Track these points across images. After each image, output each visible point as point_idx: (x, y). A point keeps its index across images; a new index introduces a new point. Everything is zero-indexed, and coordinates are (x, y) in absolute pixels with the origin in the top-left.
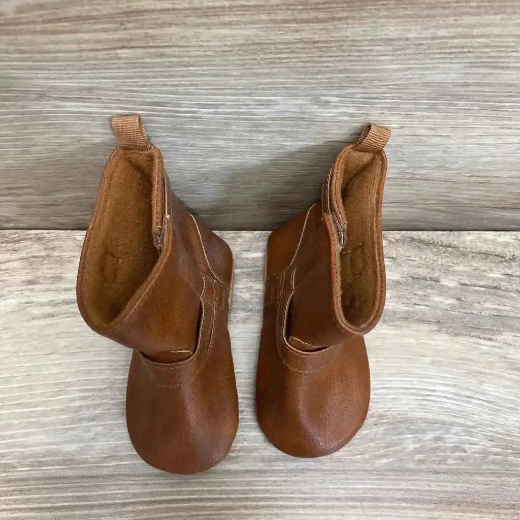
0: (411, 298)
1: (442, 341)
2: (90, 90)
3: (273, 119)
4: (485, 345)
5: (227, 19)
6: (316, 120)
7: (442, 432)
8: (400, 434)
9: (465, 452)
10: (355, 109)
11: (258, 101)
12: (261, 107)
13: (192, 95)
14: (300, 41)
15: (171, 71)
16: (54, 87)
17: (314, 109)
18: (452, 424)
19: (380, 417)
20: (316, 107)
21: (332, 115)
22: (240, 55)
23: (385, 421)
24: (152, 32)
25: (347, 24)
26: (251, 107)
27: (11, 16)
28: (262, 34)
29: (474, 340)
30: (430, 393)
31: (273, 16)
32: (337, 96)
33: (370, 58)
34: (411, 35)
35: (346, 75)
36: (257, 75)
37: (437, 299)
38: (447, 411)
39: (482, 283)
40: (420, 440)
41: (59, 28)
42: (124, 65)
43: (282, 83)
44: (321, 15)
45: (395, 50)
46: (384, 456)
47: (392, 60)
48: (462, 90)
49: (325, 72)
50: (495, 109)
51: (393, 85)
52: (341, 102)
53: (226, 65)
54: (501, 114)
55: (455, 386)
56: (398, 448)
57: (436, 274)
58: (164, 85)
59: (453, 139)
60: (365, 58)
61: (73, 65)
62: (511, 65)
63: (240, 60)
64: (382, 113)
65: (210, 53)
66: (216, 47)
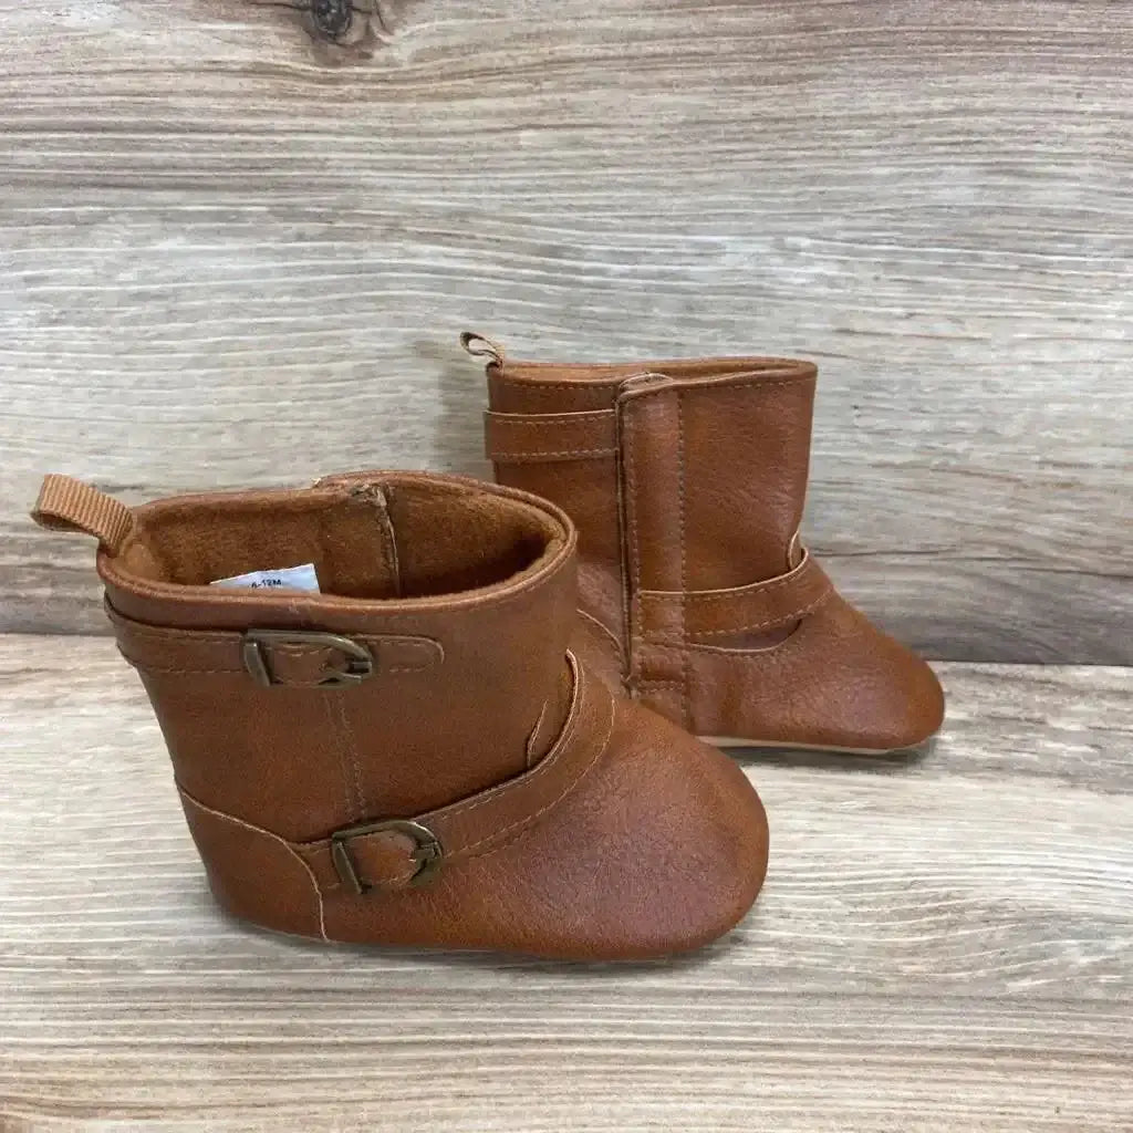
0: (998, 743)
1: (1085, 800)
2: (462, 215)
3: (715, 290)
5: (668, 76)
6: (780, 293)
8: (1047, 938)
10: (836, 266)
11: (696, 244)
12: (701, 260)
13: (607, 230)
14: (757, 118)
15: (583, 177)
16: (415, 209)
17: (777, 265)
19: (992, 909)
20: (778, 260)
22: (679, 144)
23: (1006, 916)
24: (571, 97)
25: (817, 87)
26: (684, 260)
27: (406, 67)
28: (709, 103)
30: (1091, 875)
31: (724, 72)
32: (810, 235)
33: (851, 153)
34: (900, 108)
35: (822, 189)
36: (699, 186)
37: (1050, 745)
40: (1100, 951)
41: (457, 89)
42: (524, 163)
43: (731, 205)
44: (784, 71)
45: (879, 138)
46: (1023, 974)
48: (986, 225)
49: (790, 182)
51: (886, 211)
53: (658, 165)
56: (1054, 961)
57: (1037, 715)
58: (569, 208)
59: (993, 350)
60: (843, 153)
61: (455, 162)
62: (1039, 169)
63: (676, 154)
64: (877, 279)
65: (641, 140)
66: (648, 128)
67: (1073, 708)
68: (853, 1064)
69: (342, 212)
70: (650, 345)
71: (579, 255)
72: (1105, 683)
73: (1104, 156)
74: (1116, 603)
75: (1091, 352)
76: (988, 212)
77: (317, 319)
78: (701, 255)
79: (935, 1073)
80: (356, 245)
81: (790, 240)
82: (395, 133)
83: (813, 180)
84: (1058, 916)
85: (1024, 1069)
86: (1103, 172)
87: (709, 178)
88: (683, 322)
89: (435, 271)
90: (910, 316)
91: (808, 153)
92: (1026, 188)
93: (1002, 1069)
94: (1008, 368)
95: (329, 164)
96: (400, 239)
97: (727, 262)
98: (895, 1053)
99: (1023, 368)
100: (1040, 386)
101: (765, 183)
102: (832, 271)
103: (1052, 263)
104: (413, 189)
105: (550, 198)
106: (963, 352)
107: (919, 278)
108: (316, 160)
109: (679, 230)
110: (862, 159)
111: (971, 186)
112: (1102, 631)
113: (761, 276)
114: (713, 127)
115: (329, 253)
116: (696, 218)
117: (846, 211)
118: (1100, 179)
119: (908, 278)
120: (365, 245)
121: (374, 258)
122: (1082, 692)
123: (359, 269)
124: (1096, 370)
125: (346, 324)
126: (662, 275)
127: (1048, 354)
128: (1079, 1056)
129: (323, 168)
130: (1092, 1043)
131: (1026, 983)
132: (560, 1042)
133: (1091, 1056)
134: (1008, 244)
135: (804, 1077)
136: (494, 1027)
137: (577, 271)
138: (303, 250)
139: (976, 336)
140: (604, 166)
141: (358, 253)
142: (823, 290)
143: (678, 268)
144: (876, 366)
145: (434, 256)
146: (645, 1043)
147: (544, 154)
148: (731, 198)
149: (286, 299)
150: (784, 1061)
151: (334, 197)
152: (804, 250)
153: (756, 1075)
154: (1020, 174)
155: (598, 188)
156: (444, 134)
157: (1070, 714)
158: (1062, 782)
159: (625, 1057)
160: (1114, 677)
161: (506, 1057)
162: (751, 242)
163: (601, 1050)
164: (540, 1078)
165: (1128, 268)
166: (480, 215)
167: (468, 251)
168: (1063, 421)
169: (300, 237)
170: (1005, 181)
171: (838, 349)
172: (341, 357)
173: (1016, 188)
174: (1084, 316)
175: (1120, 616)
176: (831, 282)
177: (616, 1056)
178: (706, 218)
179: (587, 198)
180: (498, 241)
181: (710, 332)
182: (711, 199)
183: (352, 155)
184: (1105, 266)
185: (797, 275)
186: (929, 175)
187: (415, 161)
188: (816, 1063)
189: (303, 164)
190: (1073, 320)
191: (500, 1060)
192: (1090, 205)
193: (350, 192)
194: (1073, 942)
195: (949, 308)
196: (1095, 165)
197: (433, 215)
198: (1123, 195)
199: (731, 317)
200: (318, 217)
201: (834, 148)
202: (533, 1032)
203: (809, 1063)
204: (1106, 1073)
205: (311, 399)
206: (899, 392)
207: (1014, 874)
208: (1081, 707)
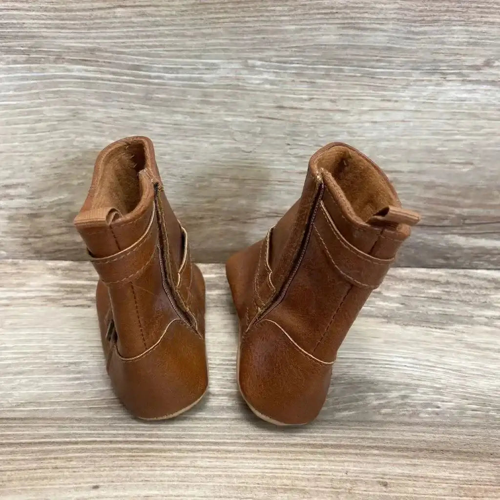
1: (393, 329)
2: (92, 51)
3: (216, 86)
4: (437, 333)
6: (248, 88)
7: (408, 392)
8: (360, 392)
9: (438, 407)
10: (273, 75)
11: (205, 64)
12: (208, 72)
13: (161, 57)
15: (148, 31)
16: (68, 48)
17: (245, 74)
18: (418, 386)
20: (246, 72)
21: (258, 82)
22: (193, 15)
23: (343, 382)
26: (200, 72)
29: (425, 328)
30: (387, 362)
32: (260, 59)
33: (276, 18)
35: (263, 36)
36: (204, 35)
37: (381, 303)
38: (410, 376)
39: (423, 295)
40: (384, 398)
42: (119, 25)
43: (221, 44)
45: (292, 11)
46: (345, 409)
47: (290, 21)
48: (342, 54)
49: (250, 33)
50: (372, 76)
51: (295, 47)
52: (262, 66)
53: (183, 25)
54: (378, 83)
55: (414, 359)
56: (360, 403)
58: (142, 46)
59: (352, 116)
60: (272, 19)
61: (86, 24)
62: (368, 26)
63: (192, 19)
64: (293, 81)
65: (174, 13)
66: (177, 6)
67: (396, 287)
68: (253, 452)
69: (34, 50)
70: (188, 113)
71: (149, 69)
72: (414, 276)
73: (398, 20)
74: (418, 238)
75: (399, 116)
76: (345, 48)
77: (28, 102)
78: (208, 69)
79: (290, 456)
80: (42, 66)
81: (250, 62)
82: (56, 10)
83: (259, 32)
84: (369, 382)
85: (334, 454)
86: (398, 27)
87: (209, 31)
88: (203, 102)
89: (81, 78)
90: (310, 99)
91: (256, 19)
92: (362, 36)
93: (325, 454)
94: (360, 125)
95: (25, 25)
96: (63, 62)
97: (222, 73)
98: (274, 447)
99: (367, 125)
100: (375, 134)
101: (236, 34)
102: (271, 77)
103: (376, 73)
104: (66, 38)
105: (133, 42)
106: (338, 117)
107: (313, 80)
108: (18, 24)
109: (197, 57)
110: (282, 21)
111: (335, 35)
112: (413, 251)
113: (238, 79)
114: (209, 6)
115: (30, 70)
116: (204, 51)
117: (276, 47)
118: (397, 31)
119: (307, 80)
120: (47, 65)
121: (51, 72)
122: (401, 280)
123: (45, 78)
124: (402, 125)
125: (40, 105)
126: (190, 79)
127: (378, 117)
128: (363, 447)
129: (22, 28)
130: (371, 441)
131: (346, 413)
132: (111, 442)
133: (368, 447)
134: (355, 63)
135: (226, 458)
136: (81, 435)
137: (150, 77)
138: (17, 69)
139: (342, 109)
140: (157, 26)
141: (43, 70)
142: (268, 86)
143: (198, 76)
144: (296, 124)
145: (79, 70)
146: (152, 442)
147: (128, 20)
148: (221, 41)
149: (11, 93)
150: (218, 451)
151: (29, 42)
152: (257, 67)
153: (202, 457)
154: (359, 29)
155: (155, 36)
156: (78, 10)
157: (394, 289)
158: (384, 320)
159: (142, 449)
160: (419, 273)
161: (83, 449)
162: (232, 63)
163: (130, 446)
164: (96, 459)
165: (413, 75)
166: (100, 50)
167: (95, 68)
168: (386, 151)
169: (15, 62)
170: (352, 32)
171: (278, 116)
172: (40, 121)
173: (357, 35)
174: (395, 99)
175: (421, 244)
176: (272, 83)
177: (137, 449)
178: (208, 51)
179: (151, 41)
180: (110, 63)
181: (216, 107)
182: (210, 41)
183: (36, 21)
184: (403, 74)
185: (256, 79)
186: (315, 29)
187: (66, 24)
188: (234, 451)
189: (13, 26)
190: (389, 101)
191: (79, 451)
192: (393, 44)
193: (36, 40)
194: (373, 394)
195: (330, 95)
196: (393, 24)
197: (78, 51)
198: (409, 39)
199: (226, 100)
200: (23, 52)
201: (267, 16)
202: (100, 437)
203: (230, 452)
204: (375, 455)
205: (29, 141)
206: (308, 137)
207: (351, 362)
208: (400, 286)
